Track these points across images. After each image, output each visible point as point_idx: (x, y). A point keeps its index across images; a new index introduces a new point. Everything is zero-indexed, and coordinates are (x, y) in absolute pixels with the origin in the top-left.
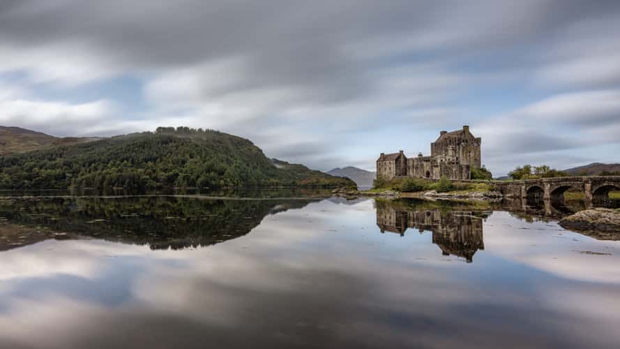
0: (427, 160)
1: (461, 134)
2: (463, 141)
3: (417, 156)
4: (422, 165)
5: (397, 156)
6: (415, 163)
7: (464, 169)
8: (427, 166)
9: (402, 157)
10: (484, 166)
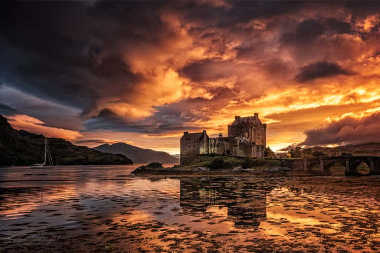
0: (226, 139)
1: (253, 119)
2: (255, 126)
3: (218, 137)
4: (223, 145)
5: (200, 135)
6: (217, 142)
7: (260, 149)
8: (227, 146)
9: (205, 137)
10: (269, 147)
